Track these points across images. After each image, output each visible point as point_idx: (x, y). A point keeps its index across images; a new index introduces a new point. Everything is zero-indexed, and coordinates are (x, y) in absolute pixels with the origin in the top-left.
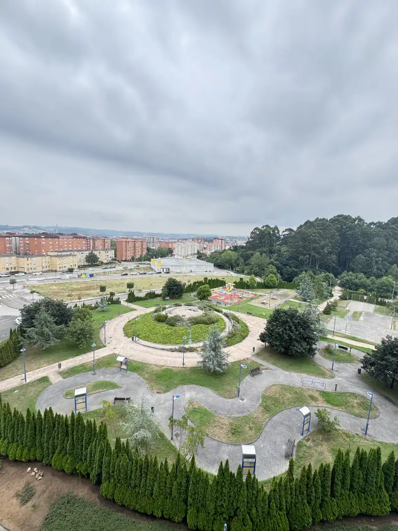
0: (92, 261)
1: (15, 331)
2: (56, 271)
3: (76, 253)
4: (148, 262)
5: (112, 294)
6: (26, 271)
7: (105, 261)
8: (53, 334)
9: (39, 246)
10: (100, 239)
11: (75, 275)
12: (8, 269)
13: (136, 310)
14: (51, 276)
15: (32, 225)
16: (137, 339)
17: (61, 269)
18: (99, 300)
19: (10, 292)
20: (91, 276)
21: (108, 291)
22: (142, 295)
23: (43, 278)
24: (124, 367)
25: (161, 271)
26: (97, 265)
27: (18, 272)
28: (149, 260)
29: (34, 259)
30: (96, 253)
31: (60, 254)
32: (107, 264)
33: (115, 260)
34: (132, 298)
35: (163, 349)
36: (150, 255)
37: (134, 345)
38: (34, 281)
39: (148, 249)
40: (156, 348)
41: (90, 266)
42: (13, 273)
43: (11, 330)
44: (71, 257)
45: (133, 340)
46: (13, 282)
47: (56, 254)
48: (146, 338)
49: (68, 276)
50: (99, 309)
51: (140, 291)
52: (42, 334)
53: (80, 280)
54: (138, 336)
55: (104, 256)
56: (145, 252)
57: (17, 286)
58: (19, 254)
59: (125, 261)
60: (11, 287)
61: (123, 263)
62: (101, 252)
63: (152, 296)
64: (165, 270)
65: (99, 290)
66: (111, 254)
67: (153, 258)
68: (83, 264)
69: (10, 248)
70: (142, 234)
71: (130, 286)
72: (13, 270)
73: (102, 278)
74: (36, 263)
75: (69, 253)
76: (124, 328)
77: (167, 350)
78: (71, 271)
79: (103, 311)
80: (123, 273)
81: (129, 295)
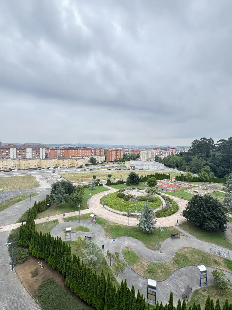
0: (93, 162)
1: (49, 195)
2: (74, 167)
3: (85, 157)
4: (123, 163)
5: (99, 180)
6: (61, 167)
7: (100, 162)
8: (64, 199)
9: (69, 154)
10: (98, 149)
11: (82, 169)
12: (53, 165)
13: (110, 190)
14: (72, 169)
15: (68, 143)
16: (106, 206)
17: (77, 166)
18: (91, 183)
19: (52, 177)
20: (91, 170)
21: (97, 178)
22: (115, 182)
23: (68, 170)
24: (94, 220)
25: (130, 168)
26: (95, 164)
27: (57, 167)
28: (124, 162)
29: (65, 160)
30: (95, 157)
31: (77, 158)
32: (101, 163)
33: (106, 161)
34: (109, 183)
35: (119, 214)
36: (125, 159)
37: (103, 210)
38: (64, 172)
39: (125, 155)
40: (115, 213)
41: (91, 164)
42: (55, 167)
43: (47, 195)
44: (82, 160)
45: (103, 206)
46: (54, 172)
47: (75, 158)
48: (111, 206)
49: (79, 170)
50: (90, 188)
51: (114, 179)
52: (59, 198)
53: (85, 172)
54: (107, 205)
55: (99, 159)
56: (123, 157)
57: (56, 174)
58: (60, 158)
59: (111, 162)
60: (53, 174)
61: (109, 163)
62: (98, 157)
63: (121, 182)
64: (132, 168)
65: (92, 178)
66: (103, 158)
67: (127, 160)
68: (88, 163)
69: (57, 155)
70: (123, 147)
71: (110, 176)
72: (56, 166)
73: (97, 171)
74: (66, 162)
75: (81, 157)
76: (101, 200)
77: (121, 214)
78: (81, 167)
79: (92, 189)
80: (108, 169)
81: (108, 181)
